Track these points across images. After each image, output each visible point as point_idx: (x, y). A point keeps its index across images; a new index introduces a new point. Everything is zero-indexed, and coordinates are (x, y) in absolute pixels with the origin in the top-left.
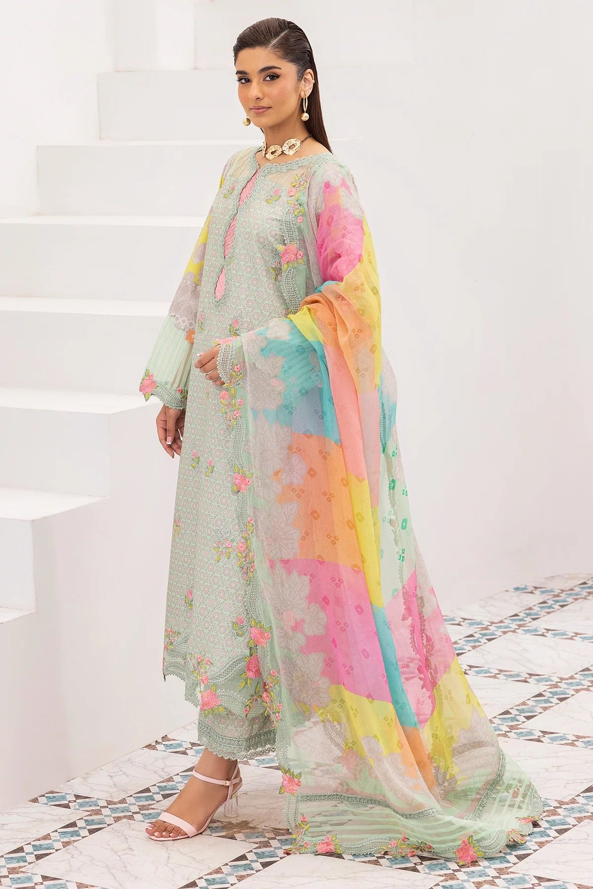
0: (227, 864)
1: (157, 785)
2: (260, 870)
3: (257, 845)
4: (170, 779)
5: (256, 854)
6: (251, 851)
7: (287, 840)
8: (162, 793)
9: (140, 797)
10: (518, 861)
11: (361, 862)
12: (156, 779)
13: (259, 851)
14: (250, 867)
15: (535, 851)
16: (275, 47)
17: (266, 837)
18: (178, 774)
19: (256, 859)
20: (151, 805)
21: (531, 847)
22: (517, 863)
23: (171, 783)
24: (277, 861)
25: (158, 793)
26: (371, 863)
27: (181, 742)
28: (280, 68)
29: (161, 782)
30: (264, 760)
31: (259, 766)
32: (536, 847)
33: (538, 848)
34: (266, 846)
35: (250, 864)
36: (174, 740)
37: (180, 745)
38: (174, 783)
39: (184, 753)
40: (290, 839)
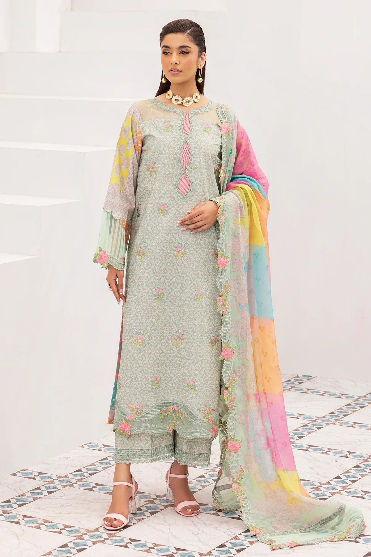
0: (55, 549)
1: (15, 498)
2: (75, 554)
3: (75, 538)
4: (24, 495)
5: (74, 543)
6: (71, 542)
7: (94, 535)
8: (18, 503)
9: (4, 505)
10: (237, 553)
11: (139, 550)
12: (15, 494)
13: (76, 541)
14: (70, 551)
15: (248, 547)
16: (190, 34)
17: (81, 533)
18: (29, 492)
19: (74, 547)
20: (11, 510)
21: (245, 544)
22: (236, 554)
23: (24, 497)
24: (87, 548)
25: (16, 503)
26: (145, 552)
27: (32, 471)
28: (191, 48)
29: (18, 496)
30: (83, 484)
31: (80, 488)
32: (249, 545)
33: (250, 545)
34: (80, 539)
35: (70, 550)
36: (28, 470)
37: (31, 473)
38: (26, 497)
39: (34, 478)
40: (96, 534)
